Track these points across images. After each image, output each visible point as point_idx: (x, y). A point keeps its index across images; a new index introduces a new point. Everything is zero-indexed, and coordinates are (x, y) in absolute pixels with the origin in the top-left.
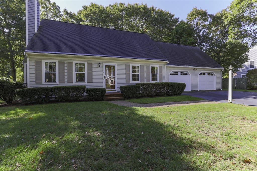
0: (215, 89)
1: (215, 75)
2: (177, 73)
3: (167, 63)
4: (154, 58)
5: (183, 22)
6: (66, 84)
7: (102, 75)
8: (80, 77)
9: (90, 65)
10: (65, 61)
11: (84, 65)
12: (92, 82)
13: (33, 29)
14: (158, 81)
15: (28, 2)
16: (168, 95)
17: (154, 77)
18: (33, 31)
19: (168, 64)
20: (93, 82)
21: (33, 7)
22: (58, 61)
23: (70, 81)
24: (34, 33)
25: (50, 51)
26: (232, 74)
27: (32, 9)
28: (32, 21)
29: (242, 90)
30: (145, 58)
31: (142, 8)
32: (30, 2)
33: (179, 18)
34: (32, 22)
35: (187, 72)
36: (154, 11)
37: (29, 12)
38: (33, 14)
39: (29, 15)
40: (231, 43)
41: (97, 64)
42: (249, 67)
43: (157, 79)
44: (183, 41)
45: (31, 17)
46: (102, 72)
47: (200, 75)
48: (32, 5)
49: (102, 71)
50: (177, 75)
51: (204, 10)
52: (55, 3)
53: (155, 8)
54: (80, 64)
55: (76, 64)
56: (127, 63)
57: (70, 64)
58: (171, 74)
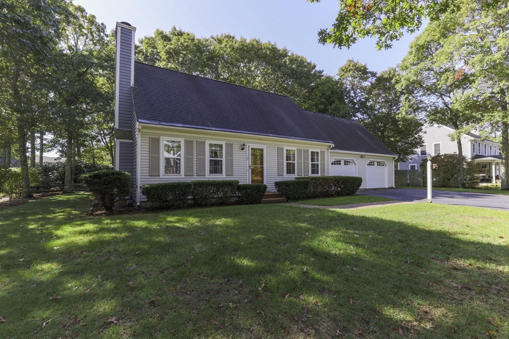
0: (387, 187)
1: (386, 165)
2: (340, 161)
3: (332, 146)
4: (314, 139)
5: (329, 79)
6: (195, 178)
7: (246, 163)
8: (216, 166)
9: (230, 146)
10: (194, 140)
11: (221, 146)
12: (232, 175)
13: (128, 81)
14: (319, 175)
15: (121, 33)
16: (339, 194)
17: (315, 169)
18: (127, 84)
19: (333, 148)
20: (234, 174)
21: (129, 43)
22: (184, 139)
23: (201, 172)
24: (129, 87)
25: (173, 122)
26: (432, 166)
27: (128, 45)
28: (127, 66)
29: (418, 188)
30: (304, 137)
31: (268, 48)
32: (125, 34)
33: (323, 71)
34: (126, 69)
35: (353, 160)
36: (286, 55)
37: (123, 50)
38: (128, 54)
39: (123, 56)
40: (406, 119)
41: (240, 146)
42: (420, 154)
43: (318, 170)
44: (333, 110)
45: (126, 60)
46: (246, 159)
47: (368, 165)
48: (128, 39)
49: (246, 157)
50: (340, 164)
51: (363, 64)
52: (94, 16)
53: (289, 51)
54: (216, 145)
55: (211, 145)
56: (280, 145)
57: (202, 144)
58: (332, 164)
